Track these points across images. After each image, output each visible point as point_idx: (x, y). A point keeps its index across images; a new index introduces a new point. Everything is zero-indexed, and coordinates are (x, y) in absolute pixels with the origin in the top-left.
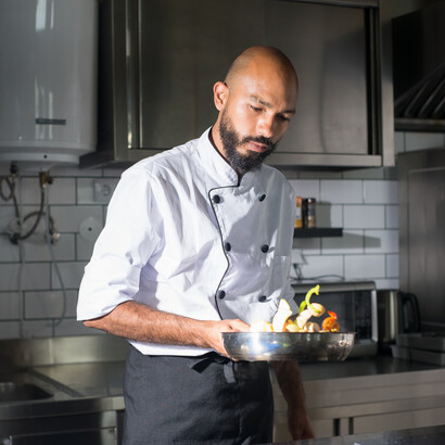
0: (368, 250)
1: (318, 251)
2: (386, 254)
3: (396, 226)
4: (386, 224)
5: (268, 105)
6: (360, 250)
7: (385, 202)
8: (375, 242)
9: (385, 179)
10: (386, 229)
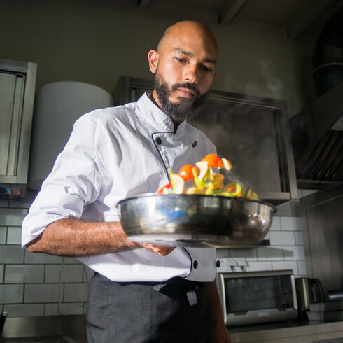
0: (286, 258)
1: (256, 259)
2: (297, 261)
3: (302, 244)
4: (295, 242)
5: (190, 54)
6: (281, 259)
7: (295, 229)
8: (290, 254)
9: (292, 216)
10: (296, 245)
